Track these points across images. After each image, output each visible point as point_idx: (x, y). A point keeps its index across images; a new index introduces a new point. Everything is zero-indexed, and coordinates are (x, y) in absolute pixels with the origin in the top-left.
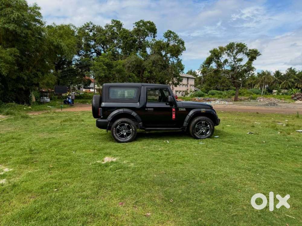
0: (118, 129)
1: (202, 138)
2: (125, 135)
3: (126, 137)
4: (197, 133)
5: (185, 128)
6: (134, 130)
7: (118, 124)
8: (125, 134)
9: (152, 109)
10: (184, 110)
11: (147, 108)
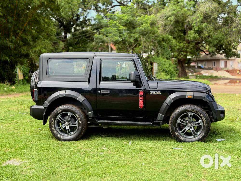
0: (58, 120)
1: (187, 140)
2: (68, 130)
3: (69, 132)
4: (180, 132)
5: (160, 123)
6: (80, 122)
7: (58, 112)
8: (68, 128)
9: (108, 92)
10: (159, 93)
11: (100, 89)
